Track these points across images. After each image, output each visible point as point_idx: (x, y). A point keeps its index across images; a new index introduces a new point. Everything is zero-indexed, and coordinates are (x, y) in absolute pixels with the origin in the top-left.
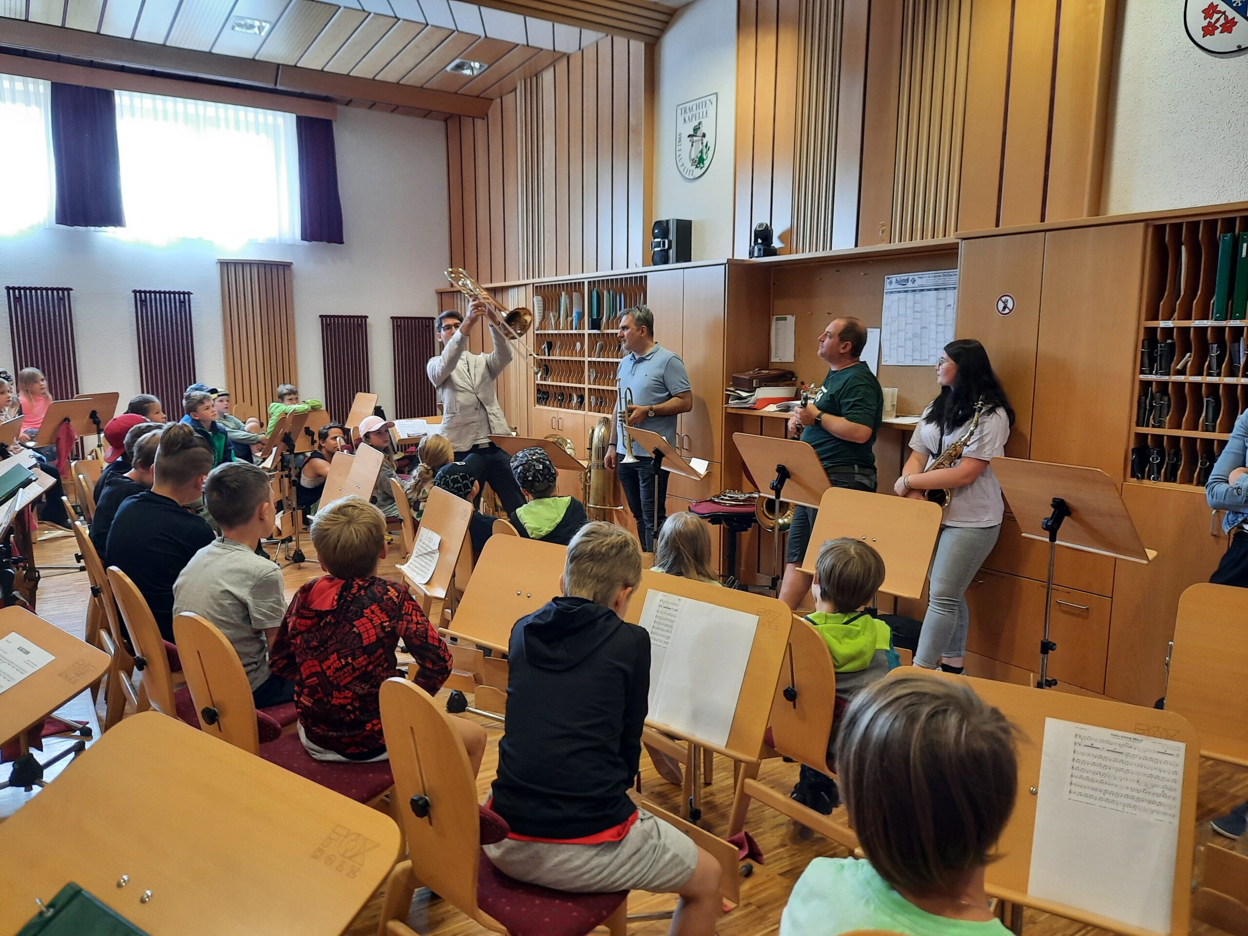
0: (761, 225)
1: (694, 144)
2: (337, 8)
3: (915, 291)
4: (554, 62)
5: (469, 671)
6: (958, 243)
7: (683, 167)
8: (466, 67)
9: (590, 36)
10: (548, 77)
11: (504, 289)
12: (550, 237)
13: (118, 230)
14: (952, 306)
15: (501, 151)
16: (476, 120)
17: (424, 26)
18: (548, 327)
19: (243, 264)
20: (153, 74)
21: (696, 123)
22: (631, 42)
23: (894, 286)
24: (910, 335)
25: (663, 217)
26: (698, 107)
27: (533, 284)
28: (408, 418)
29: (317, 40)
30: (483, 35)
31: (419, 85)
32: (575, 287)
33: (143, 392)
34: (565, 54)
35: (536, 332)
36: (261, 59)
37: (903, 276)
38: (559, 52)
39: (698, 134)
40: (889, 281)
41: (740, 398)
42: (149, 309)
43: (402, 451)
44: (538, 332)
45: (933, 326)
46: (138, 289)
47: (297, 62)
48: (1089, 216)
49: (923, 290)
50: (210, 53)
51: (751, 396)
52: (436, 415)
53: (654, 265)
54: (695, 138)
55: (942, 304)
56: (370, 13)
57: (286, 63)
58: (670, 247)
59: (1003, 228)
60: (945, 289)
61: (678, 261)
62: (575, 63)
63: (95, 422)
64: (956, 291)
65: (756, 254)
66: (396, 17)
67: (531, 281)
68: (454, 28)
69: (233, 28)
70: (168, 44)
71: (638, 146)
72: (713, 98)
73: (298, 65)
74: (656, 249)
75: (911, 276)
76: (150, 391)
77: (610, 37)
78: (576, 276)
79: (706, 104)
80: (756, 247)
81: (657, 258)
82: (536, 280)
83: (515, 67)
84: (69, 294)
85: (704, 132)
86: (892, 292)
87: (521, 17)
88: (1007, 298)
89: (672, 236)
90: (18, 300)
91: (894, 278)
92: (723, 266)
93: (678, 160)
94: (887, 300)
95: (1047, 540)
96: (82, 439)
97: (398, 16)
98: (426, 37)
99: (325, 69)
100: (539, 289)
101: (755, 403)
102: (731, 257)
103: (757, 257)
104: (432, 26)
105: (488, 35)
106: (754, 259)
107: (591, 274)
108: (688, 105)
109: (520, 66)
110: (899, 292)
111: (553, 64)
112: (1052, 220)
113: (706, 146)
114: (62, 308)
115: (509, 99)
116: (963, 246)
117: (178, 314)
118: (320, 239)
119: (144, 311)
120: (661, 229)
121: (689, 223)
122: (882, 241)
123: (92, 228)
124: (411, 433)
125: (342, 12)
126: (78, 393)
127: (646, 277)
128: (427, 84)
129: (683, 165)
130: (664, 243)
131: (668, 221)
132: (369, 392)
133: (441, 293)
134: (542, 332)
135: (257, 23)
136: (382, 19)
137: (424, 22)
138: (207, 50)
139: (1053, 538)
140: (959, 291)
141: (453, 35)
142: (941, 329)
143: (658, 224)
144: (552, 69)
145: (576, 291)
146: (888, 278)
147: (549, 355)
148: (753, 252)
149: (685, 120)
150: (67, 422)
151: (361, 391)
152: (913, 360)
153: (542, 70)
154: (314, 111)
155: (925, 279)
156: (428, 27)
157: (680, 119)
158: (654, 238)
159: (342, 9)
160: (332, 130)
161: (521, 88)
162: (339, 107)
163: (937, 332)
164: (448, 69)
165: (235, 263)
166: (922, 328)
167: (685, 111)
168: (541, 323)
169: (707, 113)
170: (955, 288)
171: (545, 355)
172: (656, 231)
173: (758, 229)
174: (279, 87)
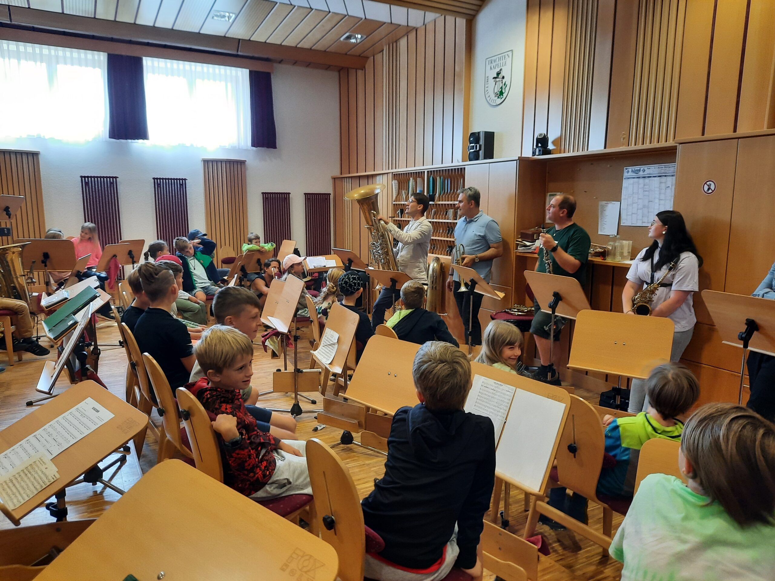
0: (540, 135)
1: (497, 83)
2: (275, 3)
3: (645, 177)
4: (407, 33)
5: (356, 419)
6: (676, 146)
7: (489, 98)
8: (352, 38)
9: (431, 16)
10: (403, 43)
11: (373, 176)
12: (403, 143)
13: (145, 141)
14: (671, 187)
15: (373, 91)
16: (357, 70)
17: (327, 13)
18: (401, 200)
19: (217, 161)
20: (165, 46)
21: (499, 70)
22: (457, 19)
23: (631, 174)
24: (640, 206)
25: (476, 130)
26: (500, 59)
27: (392, 173)
28: (314, 256)
29: (262, 24)
30: (364, 17)
31: (323, 49)
32: (419, 175)
33: (158, 239)
34: (415, 28)
35: (393, 203)
36: (229, 36)
37: (637, 168)
38: (410, 27)
39: (499, 77)
40: (627, 170)
41: (525, 246)
42: (162, 189)
43: (310, 276)
44: (395, 203)
45: (657, 201)
46: (156, 177)
47: (251, 38)
48: (768, 128)
49: (650, 177)
50: (199, 33)
51: (533, 245)
52: (330, 254)
53: (470, 160)
54: (497, 80)
55: (663, 186)
56: (295, 6)
57: (244, 38)
58: (480, 149)
59: (707, 136)
60: (666, 176)
61: (485, 158)
62: (421, 33)
63: (131, 257)
64: (674, 178)
65: (537, 153)
66: (311, 8)
67: (391, 171)
68: (346, 14)
69: (213, 18)
70: (174, 28)
71: (461, 85)
72: (510, 54)
73: (251, 39)
74: (471, 151)
75: (642, 168)
76: (162, 238)
77: (443, 16)
78: (419, 168)
79: (505, 57)
80: (537, 149)
81: (472, 156)
82: (394, 170)
83: (383, 37)
84: (116, 180)
85: (503, 75)
86: (628, 178)
87: (388, 6)
88: (711, 182)
89: (482, 142)
90: (87, 184)
91: (630, 169)
92: (516, 161)
93: (486, 93)
94: (625, 183)
95: (742, 346)
96: (123, 267)
97: (312, 7)
98: (328, 20)
99: (267, 42)
100: (396, 176)
101: (535, 250)
102: (520, 156)
103: (538, 155)
104: (332, 13)
105: (367, 17)
106: (536, 157)
107: (428, 166)
108: (493, 58)
109: (386, 36)
110: (634, 178)
111: (407, 34)
112: (742, 130)
113: (505, 84)
114: (112, 188)
115: (378, 57)
116: (680, 148)
117: (179, 192)
118: (262, 146)
119: (159, 190)
120: (475, 137)
121: (493, 133)
122: (623, 145)
123: (130, 141)
124: (316, 265)
125: (278, 6)
126: (121, 239)
127: (464, 168)
128: (328, 49)
129: (489, 96)
130: (476, 146)
131: (479, 133)
132: (290, 240)
133: (335, 178)
134: (398, 203)
135: (227, 14)
136: (301, 9)
137: (328, 10)
138: (197, 31)
139: (746, 346)
140: (676, 178)
141: (345, 19)
142: (662, 202)
143: (473, 134)
144: (406, 37)
145: (419, 177)
146: (626, 169)
147: (401, 217)
148: (535, 152)
149: (491, 68)
150: (115, 257)
151: (286, 239)
152: (643, 222)
153: (399, 39)
154: (260, 67)
155: (653, 169)
156: (331, 13)
157: (488, 67)
158: (470, 144)
159: (278, 4)
160: (270, 78)
161: (386, 49)
162: (275, 65)
163: (659, 205)
164: (342, 39)
165: (213, 161)
166: (649, 202)
167: (491, 62)
168: (396, 197)
169: (505, 63)
170: (673, 176)
171: (399, 217)
172: (471, 139)
173: (539, 137)
174: (239, 53)
